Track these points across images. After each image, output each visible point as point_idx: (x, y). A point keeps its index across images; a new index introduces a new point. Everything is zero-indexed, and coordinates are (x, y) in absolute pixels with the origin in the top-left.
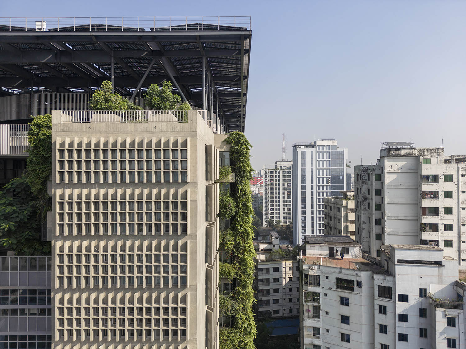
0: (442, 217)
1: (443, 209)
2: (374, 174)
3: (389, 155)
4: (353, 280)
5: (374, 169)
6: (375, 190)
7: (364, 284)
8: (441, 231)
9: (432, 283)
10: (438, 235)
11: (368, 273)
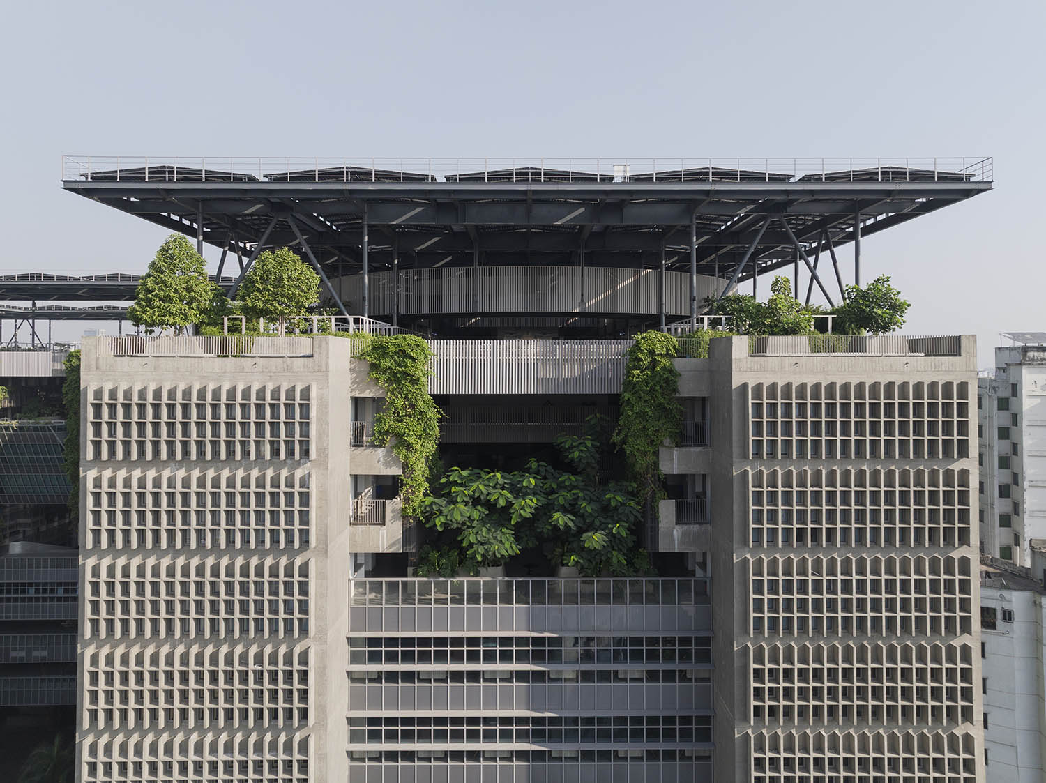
2: (995, 396)
3: (1025, 360)
4: (993, 607)
5: (994, 388)
6: (999, 428)
7: (1017, 616)
11: (1026, 595)
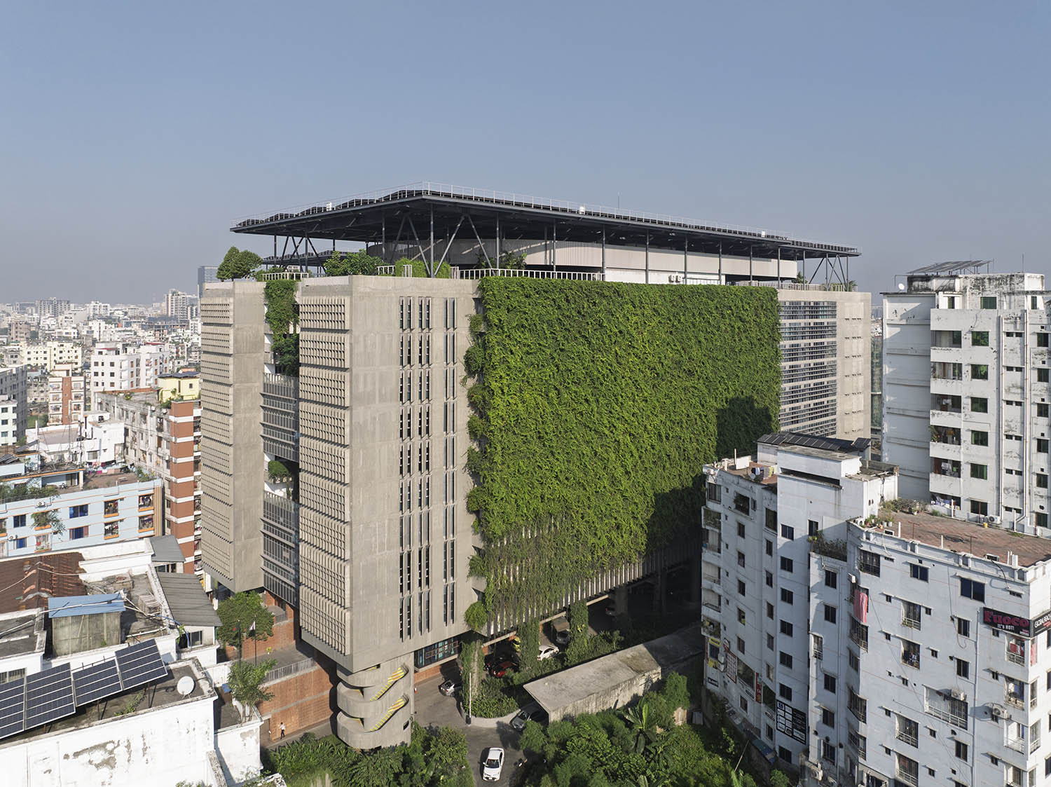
0: (967, 417)
1: (969, 401)
8: (965, 444)
9: (825, 514)
10: (959, 452)
